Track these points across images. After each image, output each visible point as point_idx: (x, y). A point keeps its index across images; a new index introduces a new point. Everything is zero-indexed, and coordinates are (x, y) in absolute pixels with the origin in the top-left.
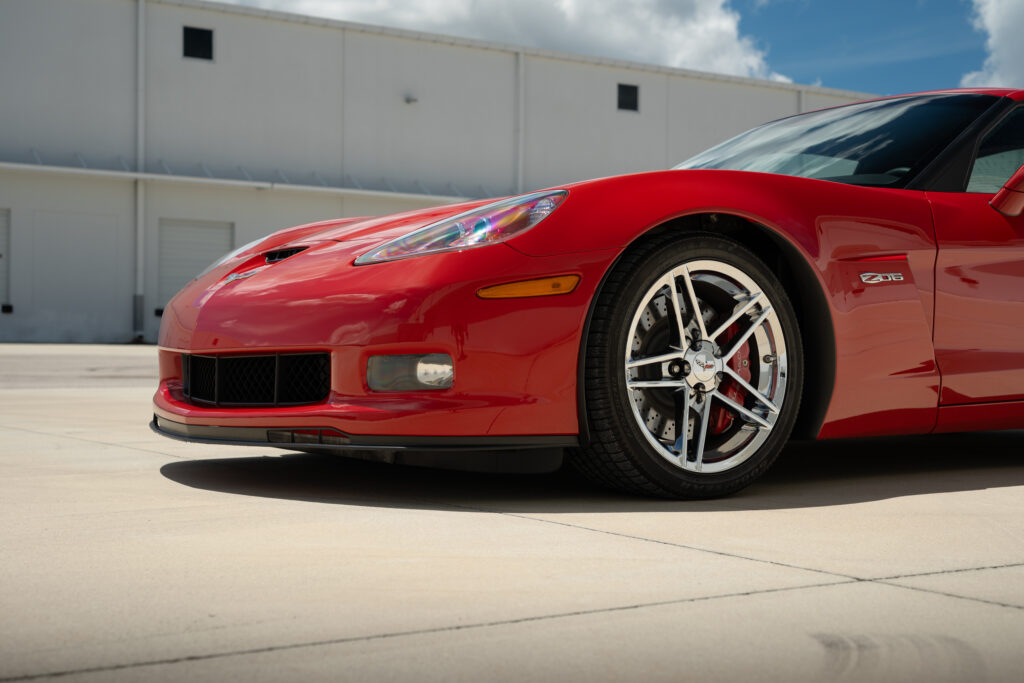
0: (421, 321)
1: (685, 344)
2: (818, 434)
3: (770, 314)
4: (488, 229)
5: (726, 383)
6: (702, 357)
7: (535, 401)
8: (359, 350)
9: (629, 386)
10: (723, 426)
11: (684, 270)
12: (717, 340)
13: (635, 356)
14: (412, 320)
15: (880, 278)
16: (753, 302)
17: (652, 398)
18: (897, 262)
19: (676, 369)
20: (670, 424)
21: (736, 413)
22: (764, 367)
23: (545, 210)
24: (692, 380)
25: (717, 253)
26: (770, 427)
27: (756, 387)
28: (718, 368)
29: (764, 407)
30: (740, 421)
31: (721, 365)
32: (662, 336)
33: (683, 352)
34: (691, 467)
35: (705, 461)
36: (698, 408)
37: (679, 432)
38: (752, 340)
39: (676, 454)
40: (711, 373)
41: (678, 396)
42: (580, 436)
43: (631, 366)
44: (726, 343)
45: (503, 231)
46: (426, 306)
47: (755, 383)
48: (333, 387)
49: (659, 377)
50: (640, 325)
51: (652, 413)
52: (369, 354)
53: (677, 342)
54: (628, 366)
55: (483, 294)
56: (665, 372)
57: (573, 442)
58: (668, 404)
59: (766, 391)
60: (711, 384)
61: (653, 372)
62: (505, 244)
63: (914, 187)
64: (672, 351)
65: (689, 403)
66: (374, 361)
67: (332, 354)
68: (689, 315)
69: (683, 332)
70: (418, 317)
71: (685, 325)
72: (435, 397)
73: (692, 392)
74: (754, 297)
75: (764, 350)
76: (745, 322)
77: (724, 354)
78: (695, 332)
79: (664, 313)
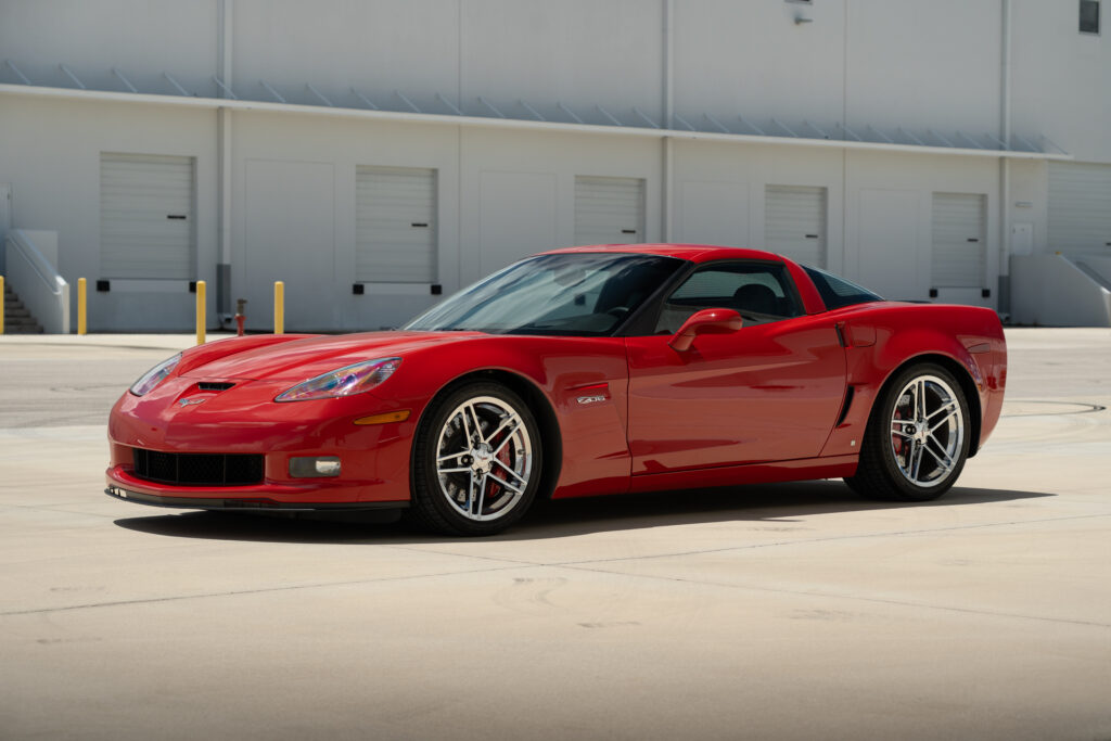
0: (319, 434)
1: (471, 445)
2: (552, 496)
3: (522, 426)
4: (356, 382)
5: (495, 468)
6: (481, 452)
7: (382, 482)
8: (284, 454)
9: (439, 471)
10: (493, 492)
11: (470, 403)
12: (490, 442)
13: (443, 453)
14: (312, 434)
15: (590, 400)
16: (510, 420)
17: (451, 478)
18: (602, 389)
19: (466, 460)
20: (462, 492)
21: (502, 485)
22: (518, 457)
23: (389, 370)
24: (475, 467)
25: (490, 392)
26: (521, 493)
27: (513, 470)
28: (491, 459)
29: (519, 482)
30: (504, 490)
31: (492, 457)
32: (457, 441)
33: (470, 450)
34: (475, 517)
35: (483, 514)
36: (479, 482)
37: (467, 498)
38: (511, 441)
39: (466, 510)
40: (487, 462)
41: (467, 476)
42: (411, 501)
43: (439, 460)
44: (495, 444)
45: (364, 385)
46: (321, 427)
47: (512, 467)
48: (267, 475)
49: (455, 466)
50: (445, 435)
51: (452, 486)
52: (290, 456)
53: (466, 444)
54: (438, 460)
55: (356, 423)
56: (459, 463)
57: (407, 505)
58: (462, 481)
59: (519, 472)
60: (486, 469)
61: (453, 464)
62: (368, 393)
63: (618, 336)
64: (463, 450)
65: (474, 480)
66: (293, 459)
67: (267, 457)
68: (472, 428)
69: (469, 438)
70: (318, 432)
71: (471, 434)
72: (327, 481)
73: (475, 473)
74: (511, 415)
75: (518, 447)
76: (507, 431)
77: (494, 451)
78: (477, 437)
79: (458, 427)
